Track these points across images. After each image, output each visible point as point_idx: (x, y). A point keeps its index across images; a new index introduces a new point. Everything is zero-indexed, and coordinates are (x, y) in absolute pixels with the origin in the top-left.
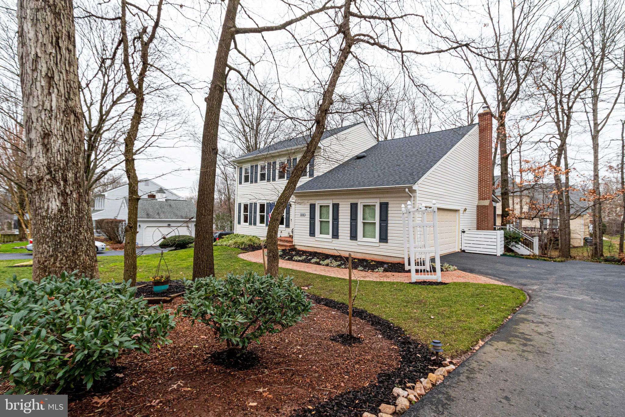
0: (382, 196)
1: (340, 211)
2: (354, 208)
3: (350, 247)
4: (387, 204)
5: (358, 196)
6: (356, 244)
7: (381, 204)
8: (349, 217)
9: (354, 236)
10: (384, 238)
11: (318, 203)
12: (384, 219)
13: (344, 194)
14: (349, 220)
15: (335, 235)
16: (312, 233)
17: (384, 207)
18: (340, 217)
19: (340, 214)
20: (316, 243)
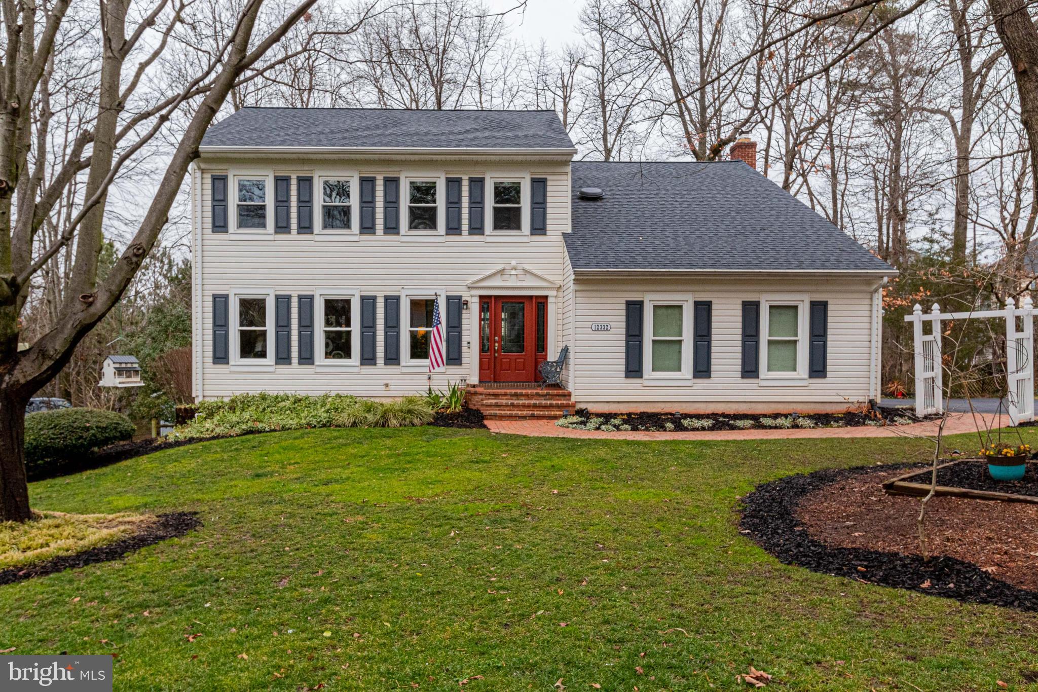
0: (814, 288)
1: (714, 319)
2: (751, 311)
3: (742, 392)
4: (824, 305)
5: (758, 288)
6: (755, 386)
7: (813, 304)
8: (740, 331)
9: (750, 369)
10: (818, 369)
11: (650, 300)
12: (819, 334)
13: (721, 282)
14: (740, 337)
15: (702, 369)
16: (634, 369)
17: (819, 311)
18: (713, 331)
19: (714, 325)
20: (647, 392)
